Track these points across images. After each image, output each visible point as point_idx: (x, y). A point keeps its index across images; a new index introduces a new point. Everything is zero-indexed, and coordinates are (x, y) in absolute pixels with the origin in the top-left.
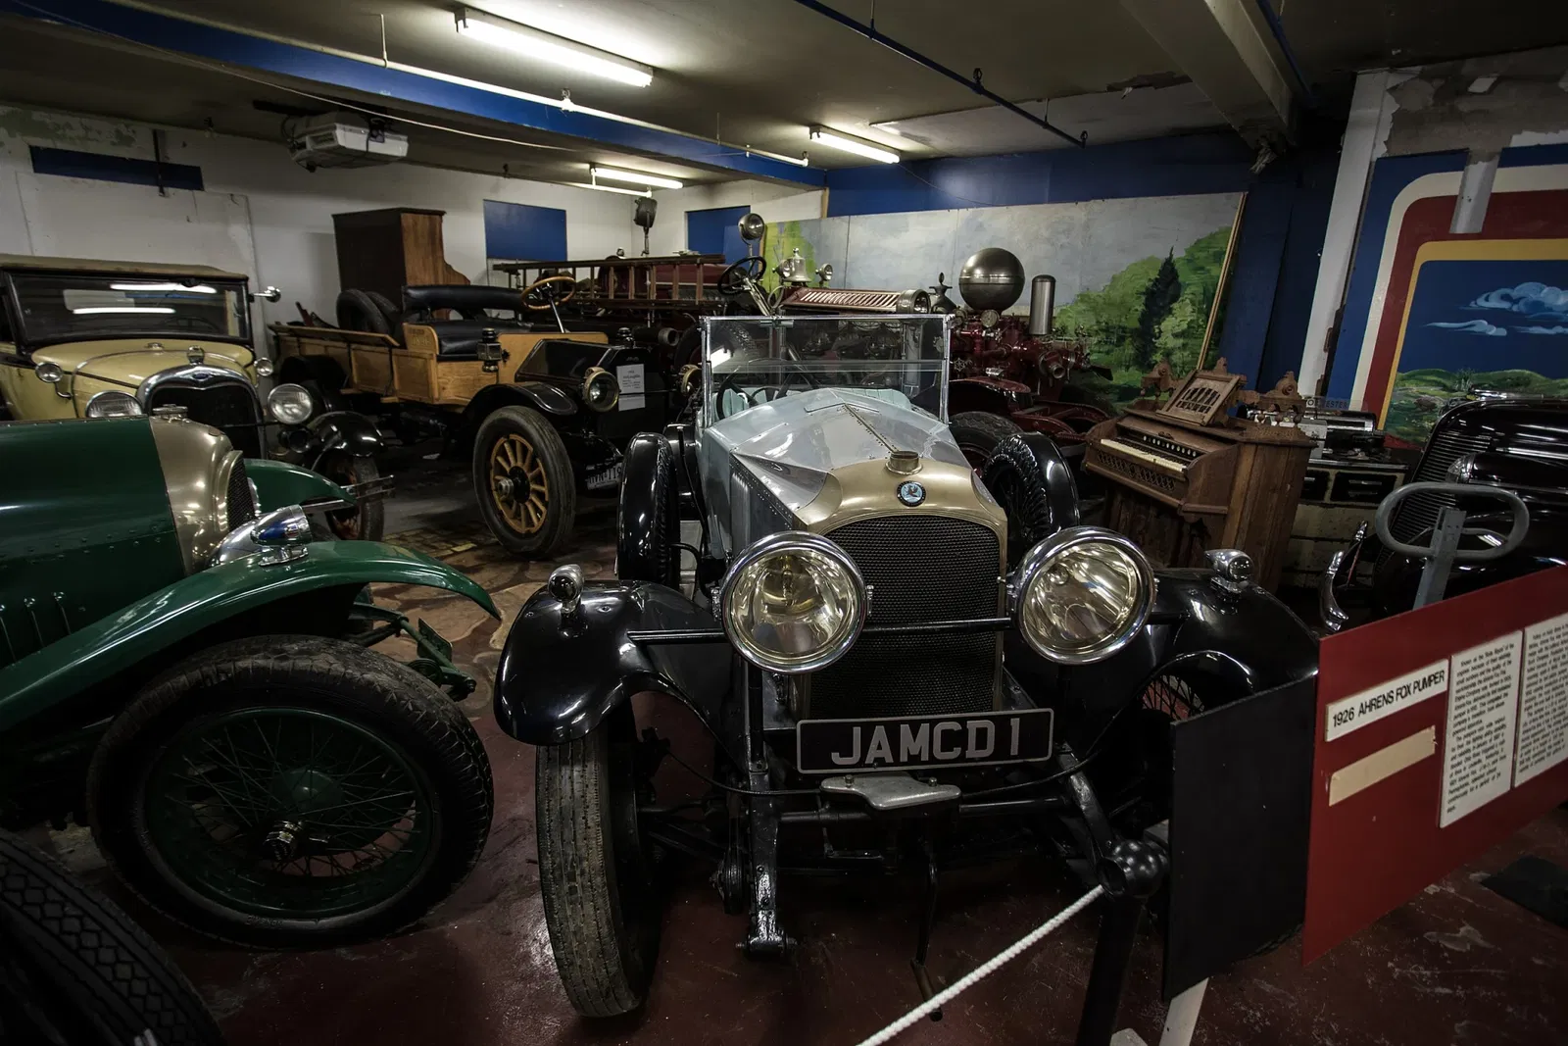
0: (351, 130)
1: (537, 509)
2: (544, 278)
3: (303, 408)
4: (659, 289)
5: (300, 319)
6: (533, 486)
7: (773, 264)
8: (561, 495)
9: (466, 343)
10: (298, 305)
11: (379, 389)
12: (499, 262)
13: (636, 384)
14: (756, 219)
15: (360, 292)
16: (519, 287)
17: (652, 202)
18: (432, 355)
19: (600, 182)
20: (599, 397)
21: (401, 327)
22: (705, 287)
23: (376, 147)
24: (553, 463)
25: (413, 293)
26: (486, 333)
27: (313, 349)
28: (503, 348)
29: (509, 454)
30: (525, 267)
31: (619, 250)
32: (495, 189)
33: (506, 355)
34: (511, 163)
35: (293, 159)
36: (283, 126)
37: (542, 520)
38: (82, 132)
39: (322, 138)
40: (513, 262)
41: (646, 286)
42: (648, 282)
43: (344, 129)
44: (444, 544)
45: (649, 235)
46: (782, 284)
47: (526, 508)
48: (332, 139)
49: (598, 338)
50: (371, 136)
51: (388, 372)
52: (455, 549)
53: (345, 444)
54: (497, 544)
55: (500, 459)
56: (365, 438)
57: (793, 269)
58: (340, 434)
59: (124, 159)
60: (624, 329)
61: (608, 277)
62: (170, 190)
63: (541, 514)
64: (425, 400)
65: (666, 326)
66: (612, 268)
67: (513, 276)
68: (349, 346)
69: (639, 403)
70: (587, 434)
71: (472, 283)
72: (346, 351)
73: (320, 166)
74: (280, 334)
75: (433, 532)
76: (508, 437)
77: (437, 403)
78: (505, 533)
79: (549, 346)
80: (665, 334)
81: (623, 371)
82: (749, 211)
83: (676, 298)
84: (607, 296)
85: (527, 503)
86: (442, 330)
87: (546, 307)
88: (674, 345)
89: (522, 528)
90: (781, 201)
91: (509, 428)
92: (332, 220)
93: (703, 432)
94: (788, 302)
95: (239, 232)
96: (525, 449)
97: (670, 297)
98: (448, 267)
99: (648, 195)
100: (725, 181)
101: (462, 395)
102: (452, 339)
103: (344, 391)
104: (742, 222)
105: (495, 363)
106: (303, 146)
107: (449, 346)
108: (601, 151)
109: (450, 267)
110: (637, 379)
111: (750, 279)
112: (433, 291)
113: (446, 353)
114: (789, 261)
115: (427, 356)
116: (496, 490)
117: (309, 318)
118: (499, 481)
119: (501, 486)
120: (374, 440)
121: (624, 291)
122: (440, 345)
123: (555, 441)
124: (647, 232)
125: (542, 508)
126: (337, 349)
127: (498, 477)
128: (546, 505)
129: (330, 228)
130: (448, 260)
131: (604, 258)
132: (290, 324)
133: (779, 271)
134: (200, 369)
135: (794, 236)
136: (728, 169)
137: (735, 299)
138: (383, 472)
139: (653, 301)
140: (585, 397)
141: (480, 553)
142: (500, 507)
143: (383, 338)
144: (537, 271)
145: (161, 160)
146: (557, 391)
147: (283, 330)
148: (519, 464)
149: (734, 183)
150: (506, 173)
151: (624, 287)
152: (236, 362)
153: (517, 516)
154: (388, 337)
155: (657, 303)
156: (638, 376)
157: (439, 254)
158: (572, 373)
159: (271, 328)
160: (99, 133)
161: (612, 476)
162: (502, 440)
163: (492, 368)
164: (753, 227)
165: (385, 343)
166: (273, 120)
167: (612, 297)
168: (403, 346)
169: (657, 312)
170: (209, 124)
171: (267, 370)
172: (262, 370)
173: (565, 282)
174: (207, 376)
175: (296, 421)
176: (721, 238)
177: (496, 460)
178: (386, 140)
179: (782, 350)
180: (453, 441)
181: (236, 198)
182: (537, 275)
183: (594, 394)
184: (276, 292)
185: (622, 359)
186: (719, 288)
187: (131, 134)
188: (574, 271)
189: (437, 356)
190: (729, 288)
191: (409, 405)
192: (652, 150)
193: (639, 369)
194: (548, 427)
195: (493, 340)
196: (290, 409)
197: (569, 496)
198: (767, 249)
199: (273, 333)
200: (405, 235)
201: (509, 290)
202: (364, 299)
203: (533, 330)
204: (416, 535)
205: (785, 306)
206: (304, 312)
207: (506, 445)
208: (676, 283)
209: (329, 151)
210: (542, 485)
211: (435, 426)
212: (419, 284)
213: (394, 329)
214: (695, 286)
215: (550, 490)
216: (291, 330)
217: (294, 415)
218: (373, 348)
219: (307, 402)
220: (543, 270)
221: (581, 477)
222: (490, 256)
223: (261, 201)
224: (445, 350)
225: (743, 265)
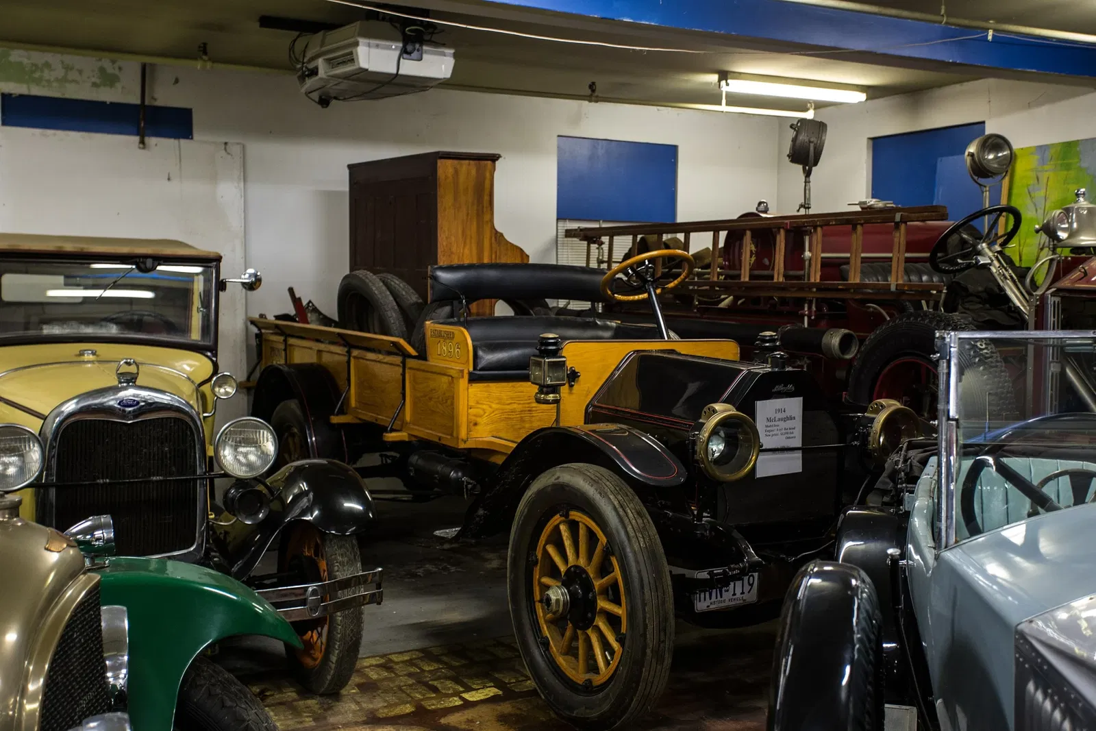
0: (377, 46)
1: (606, 646)
2: (640, 253)
3: (263, 455)
4: (826, 264)
5: (292, 311)
6: (602, 604)
7: (1032, 218)
8: (650, 627)
9: (515, 353)
10: (291, 291)
11: (384, 419)
12: (574, 225)
13: (788, 432)
14: (998, 142)
15: (370, 274)
16: (600, 262)
17: (819, 127)
18: (462, 371)
19: (734, 100)
20: (722, 453)
21: (422, 325)
22: (908, 260)
23: (410, 68)
24: (639, 572)
25: (444, 276)
26: (544, 342)
27: (304, 354)
28: (569, 365)
29: (567, 543)
30: (612, 233)
31: (760, 203)
32: (577, 119)
33: (573, 376)
34: (602, 82)
35: (303, 90)
36: (292, 48)
37: (614, 664)
38: (60, 73)
39: (340, 60)
40: (596, 225)
41: (803, 260)
42: (807, 254)
43: (369, 45)
44: (449, 684)
45: (812, 177)
46: (1054, 252)
47: (588, 641)
48: (350, 58)
49: (723, 350)
50: (405, 52)
51: (398, 394)
52: (468, 696)
53: (316, 513)
54: (533, 693)
55: (551, 550)
56: (347, 505)
57: (1075, 225)
58: (311, 495)
59: (104, 103)
60: (768, 333)
61: (741, 247)
62: (152, 141)
63: (612, 653)
64: (447, 441)
65: (835, 324)
66: (748, 233)
67: (594, 247)
68: (349, 353)
69: (792, 464)
70: (700, 517)
71: (531, 261)
72: (346, 359)
73: (336, 98)
74: (263, 331)
75: (436, 659)
76: (567, 516)
77: (462, 446)
78: (550, 678)
79: (644, 362)
80: (834, 339)
81: (765, 409)
82: (983, 130)
83: (855, 278)
84: (739, 276)
85: (589, 631)
86: (479, 331)
87: (641, 296)
88: (848, 357)
89: (578, 674)
90: (1044, 109)
91: (567, 500)
92: (347, 172)
93: (937, 558)
94: (1066, 283)
95: (228, 191)
96: (592, 536)
97: (844, 277)
98: (498, 237)
99: (809, 115)
100: (941, 85)
101: (502, 435)
102: (494, 347)
103: (335, 420)
104: (972, 149)
105: (554, 389)
106: (314, 72)
107: (489, 358)
108: (738, 50)
109: (502, 235)
110: (789, 424)
111: (990, 245)
112: (472, 274)
113: (481, 369)
114: (1067, 211)
115: (452, 373)
116: (541, 601)
117: (302, 309)
118: (548, 587)
119: (549, 600)
120: (360, 508)
121: (767, 268)
122: (476, 356)
123: (643, 530)
124: (808, 174)
125: (615, 645)
126: (333, 355)
127: (546, 580)
128: (621, 640)
129: (342, 184)
130: (499, 225)
131: (735, 217)
132: (277, 317)
133: (1049, 230)
134: (129, 393)
135: (1068, 167)
136: (954, 64)
137: (958, 278)
138: (367, 564)
139: (814, 285)
140: (700, 455)
141: (506, 708)
142: (546, 632)
143: (394, 343)
144: (630, 237)
145: (147, 103)
146: (649, 440)
147: (268, 326)
148: (582, 562)
149: (958, 87)
150: (593, 94)
151: (766, 261)
152: (189, 379)
153: (571, 651)
154: (402, 342)
155: (820, 288)
156: (792, 418)
157: (487, 217)
158: (678, 409)
159: (253, 322)
160: (80, 72)
161: (738, 591)
162: (557, 519)
163: (551, 397)
164: (991, 157)
165: (397, 350)
166: (280, 40)
167: (745, 278)
168: (423, 356)
169: (820, 302)
170: (204, 49)
171: (229, 390)
172: (222, 390)
173: (671, 258)
174: (138, 403)
175: (250, 475)
176: (930, 177)
177: (545, 552)
178: (425, 56)
179: (1053, 369)
180: (481, 512)
181: (231, 148)
182: (630, 245)
183: (715, 448)
184: (256, 276)
185: (766, 388)
186: (932, 261)
187: (117, 72)
188: (687, 238)
189: (470, 374)
190: (952, 262)
191: (424, 445)
192: (827, 44)
193: (794, 406)
194: (634, 506)
195: (555, 353)
196: (246, 455)
197: (662, 629)
198: (1015, 191)
199: (255, 330)
200: (440, 192)
201: (586, 270)
202: (376, 285)
203: (621, 334)
204: (410, 663)
205: (1059, 290)
206: (296, 301)
207: (562, 527)
208: (856, 254)
209: (347, 77)
210: (617, 602)
211: (457, 480)
212: (456, 262)
213: (412, 328)
214: (890, 259)
215: (631, 615)
216: (277, 326)
217: (250, 465)
218: (381, 357)
219: (270, 447)
220: (639, 237)
221: (685, 590)
222: (561, 217)
223: (263, 150)
224: (481, 364)
225: (975, 223)
